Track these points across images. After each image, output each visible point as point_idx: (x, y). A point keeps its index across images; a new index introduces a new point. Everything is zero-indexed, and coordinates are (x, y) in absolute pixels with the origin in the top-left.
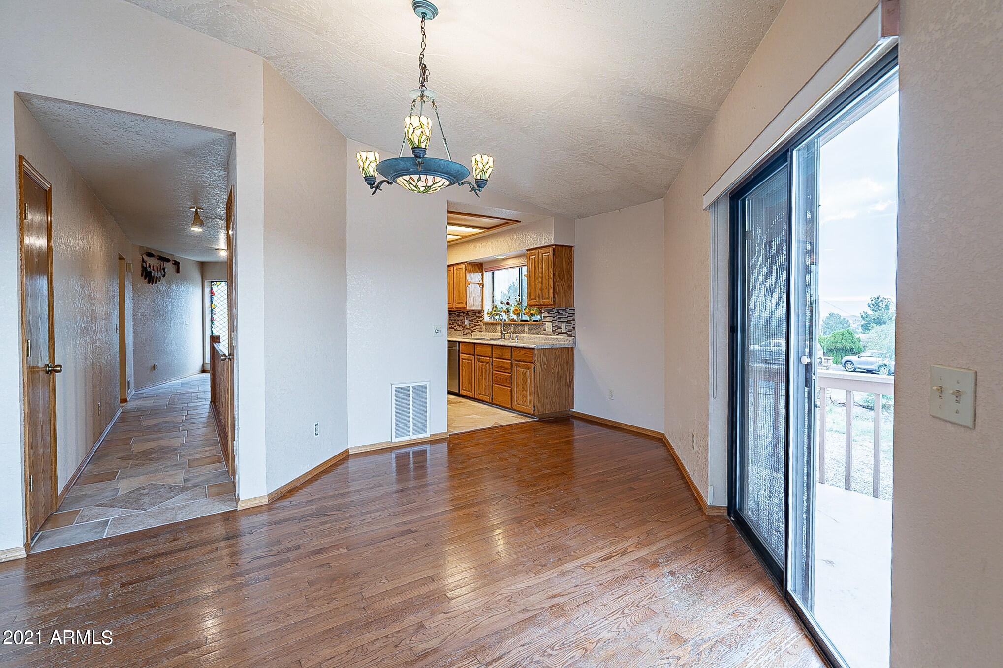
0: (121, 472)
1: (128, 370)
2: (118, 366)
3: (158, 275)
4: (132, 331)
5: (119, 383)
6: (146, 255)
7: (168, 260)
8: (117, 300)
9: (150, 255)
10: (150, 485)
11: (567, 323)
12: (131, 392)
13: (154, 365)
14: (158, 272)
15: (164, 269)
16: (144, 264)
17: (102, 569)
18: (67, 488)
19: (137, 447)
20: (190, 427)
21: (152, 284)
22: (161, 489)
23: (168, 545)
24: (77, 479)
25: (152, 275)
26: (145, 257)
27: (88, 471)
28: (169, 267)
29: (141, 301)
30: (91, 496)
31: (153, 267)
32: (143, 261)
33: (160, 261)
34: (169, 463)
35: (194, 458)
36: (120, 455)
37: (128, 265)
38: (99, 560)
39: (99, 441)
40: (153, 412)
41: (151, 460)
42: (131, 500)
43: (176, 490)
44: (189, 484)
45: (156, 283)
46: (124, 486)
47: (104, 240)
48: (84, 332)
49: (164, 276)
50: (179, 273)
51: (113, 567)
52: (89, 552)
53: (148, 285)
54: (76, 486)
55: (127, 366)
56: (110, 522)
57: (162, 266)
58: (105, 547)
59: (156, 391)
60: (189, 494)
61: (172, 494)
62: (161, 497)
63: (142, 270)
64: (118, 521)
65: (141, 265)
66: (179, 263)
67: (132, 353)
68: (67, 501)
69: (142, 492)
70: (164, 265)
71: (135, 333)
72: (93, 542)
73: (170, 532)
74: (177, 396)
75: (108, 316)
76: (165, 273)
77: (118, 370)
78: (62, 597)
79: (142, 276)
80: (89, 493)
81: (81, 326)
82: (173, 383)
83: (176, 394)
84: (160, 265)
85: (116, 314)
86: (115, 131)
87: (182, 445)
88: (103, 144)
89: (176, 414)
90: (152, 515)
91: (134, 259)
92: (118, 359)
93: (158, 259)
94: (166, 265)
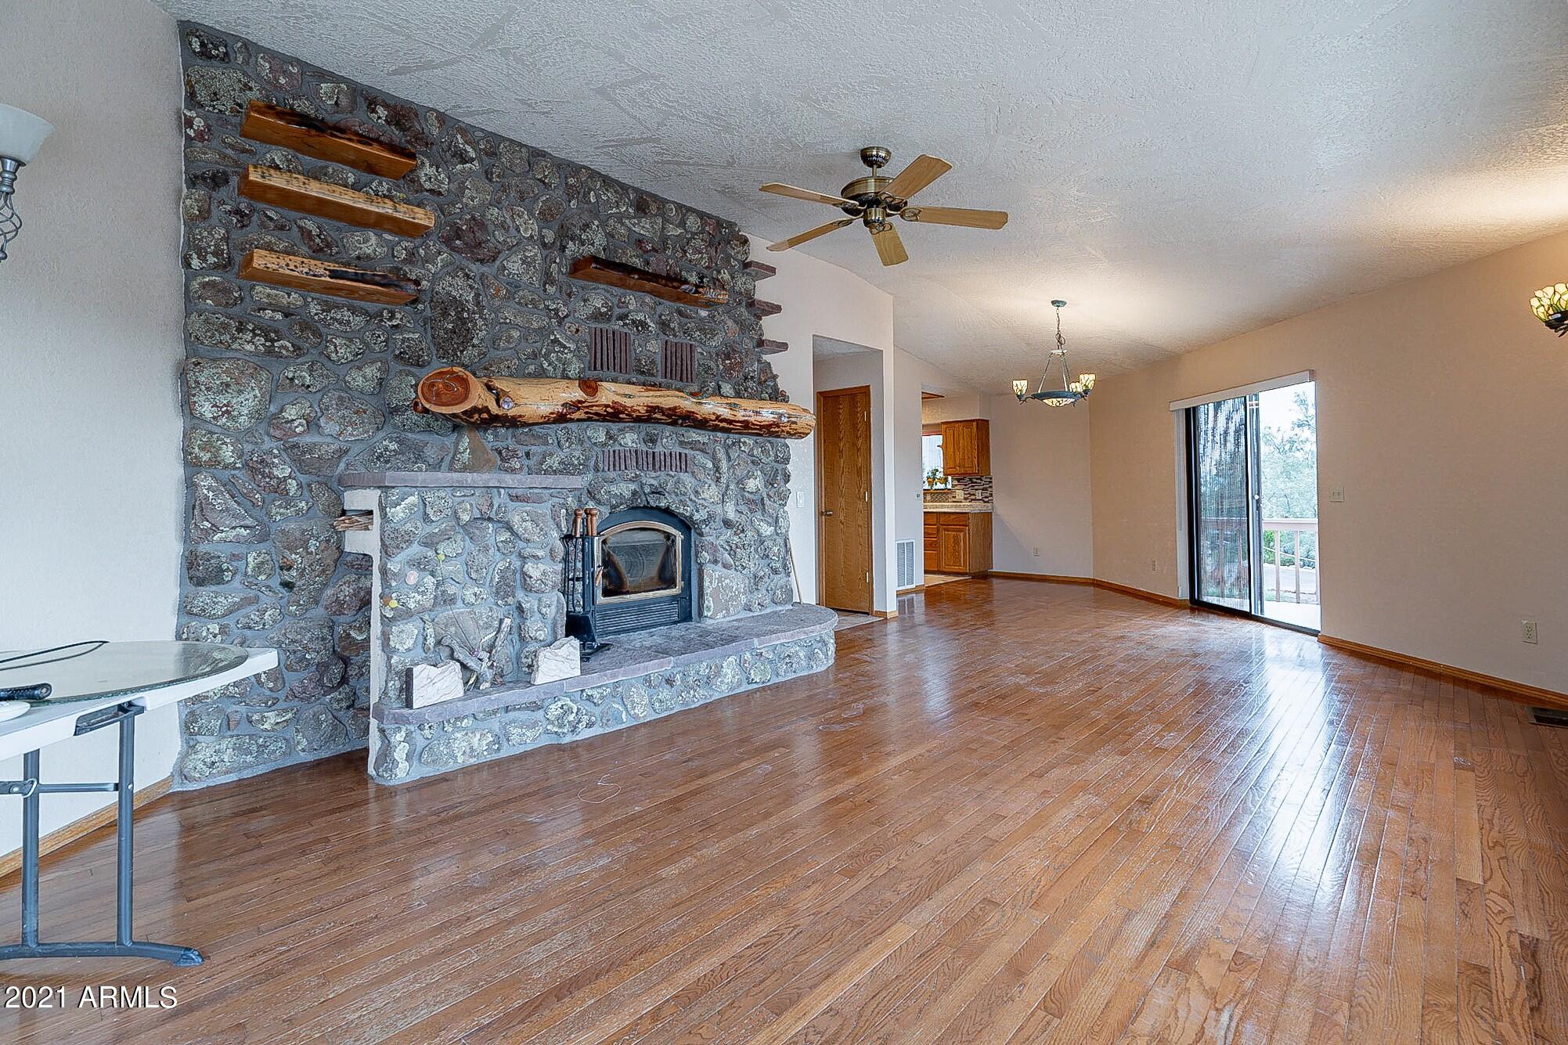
11: (983, 490)
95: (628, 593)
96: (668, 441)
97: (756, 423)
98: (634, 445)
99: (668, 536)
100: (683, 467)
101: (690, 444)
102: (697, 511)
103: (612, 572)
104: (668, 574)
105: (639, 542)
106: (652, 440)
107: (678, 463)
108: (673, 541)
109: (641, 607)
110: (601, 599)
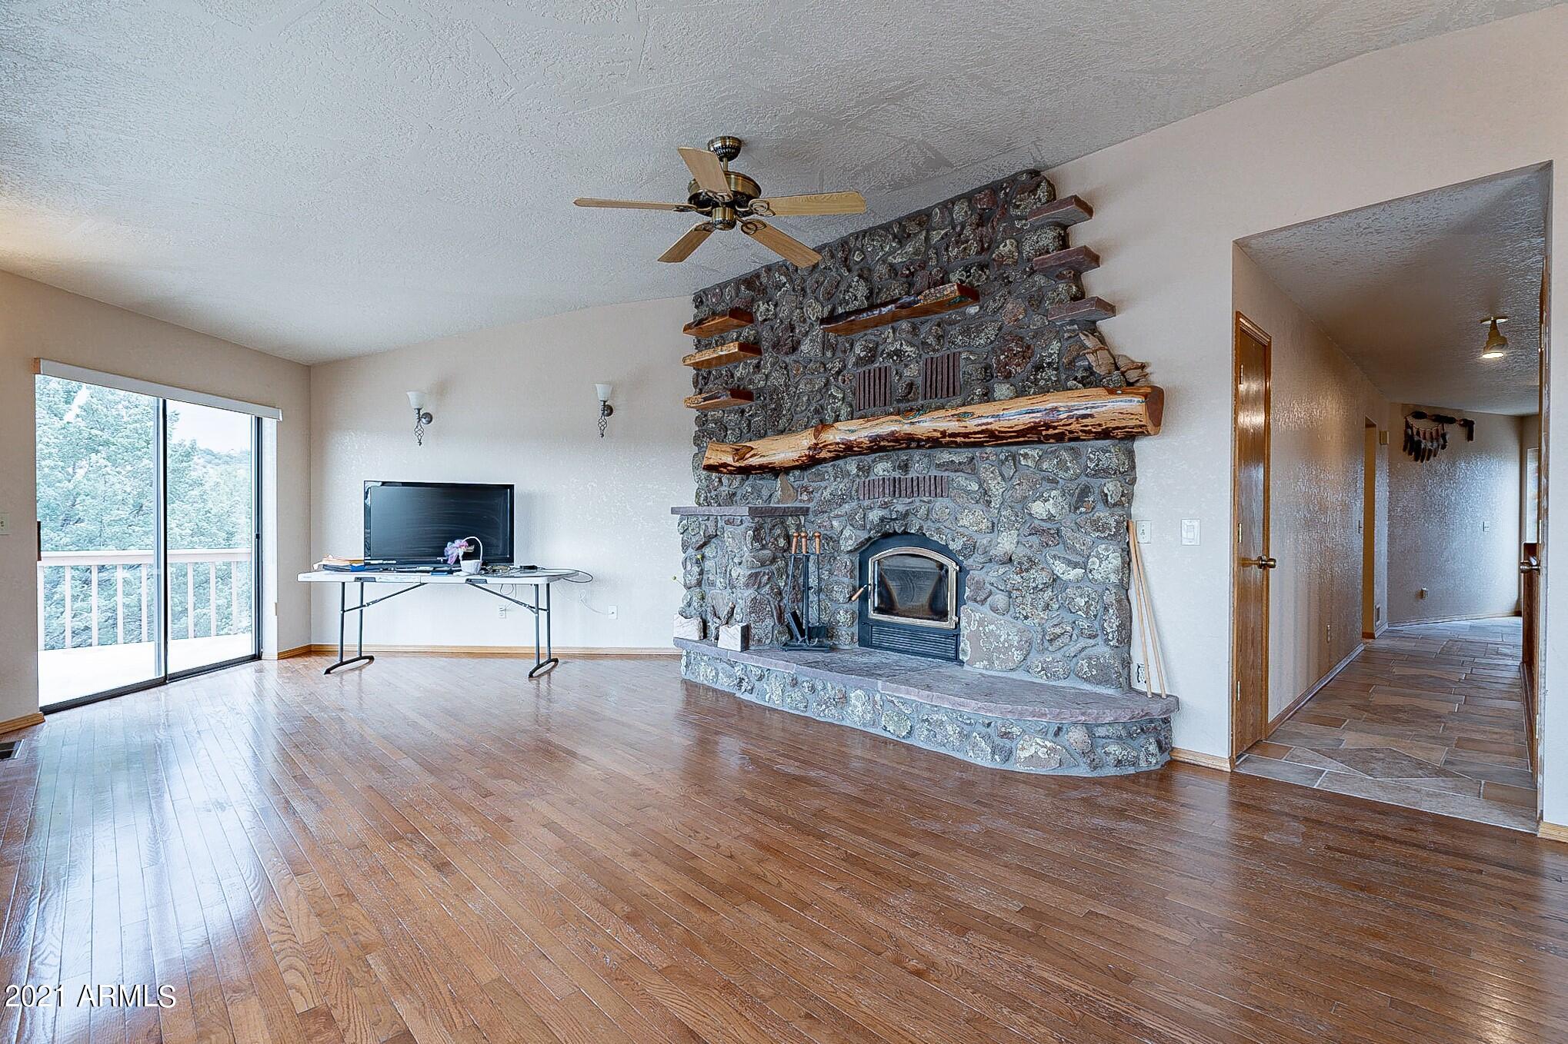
0: (1350, 722)
1: (1377, 591)
2: (1360, 581)
3: (1432, 446)
4: (1387, 535)
5: (1361, 607)
6: (1413, 416)
7: (1451, 421)
8: (1361, 484)
9: (1419, 415)
10: (1389, 751)
12: (1382, 626)
13: (1422, 591)
14: (1432, 442)
15: (1444, 436)
16: (1410, 431)
17: (1306, 819)
18: (1280, 718)
19: (1378, 699)
20: (1473, 692)
21: (1422, 462)
22: (1404, 760)
23: (1399, 831)
24: (1292, 713)
25: (1423, 446)
26: (1411, 420)
27: (1308, 708)
28: (1454, 432)
29: (1403, 488)
30: (1306, 737)
31: (1425, 434)
32: (1408, 426)
33: (1437, 423)
34: (1424, 732)
35: (1468, 736)
36: (1352, 702)
37: (1383, 435)
38: (1303, 808)
39: (1328, 677)
40: (1413, 659)
41: (1395, 719)
42: (1357, 759)
43: (1427, 769)
44: (1449, 767)
45: (1428, 460)
46: (1351, 740)
47: (1342, 401)
48: (1309, 524)
49: (1444, 447)
50: (1472, 440)
51: (1319, 822)
52: (1296, 795)
53: (1415, 463)
54: (1292, 720)
55: (1375, 586)
56: (1324, 774)
57: (1441, 432)
58: (1314, 797)
59: (1424, 632)
60: (1450, 782)
61: (1420, 772)
62: (1402, 770)
63: (1405, 441)
64: (1335, 777)
65: (1403, 432)
66: (1472, 423)
67: (1386, 568)
68: (1278, 734)
69: (1375, 754)
70: (1443, 430)
71: (1391, 537)
72: (1301, 787)
73: (1406, 817)
74: (1457, 643)
75: (1346, 508)
76: (1445, 441)
77: (1360, 587)
78: (1259, 825)
79: (1404, 450)
80: (1306, 734)
81: (1305, 516)
82: (1457, 624)
83: (1456, 641)
84: (1437, 430)
85: (1358, 505)
86: (1346, 241)
87: (1453, 713)
88: (1334, 264)
89: (1450, 668)
90: (1383, 787)
91: (1393, 427)
92: (1361, 572)
93: (1434, 421)
94: (1448, 428)
95: (897, 615)
96: (920, 465)
97: (1002, 429)
98: (885, 473)
99: (941, 566)
100: (939, 490)
101: (944, 466)
102: (953, 540)
103: (884, 592)
104: (940, 606)
105: (909, 567)
106: (905, 467)
107: (933, 488)
108: (947, 571)
109: (914, 632)
110: (873, 615)
